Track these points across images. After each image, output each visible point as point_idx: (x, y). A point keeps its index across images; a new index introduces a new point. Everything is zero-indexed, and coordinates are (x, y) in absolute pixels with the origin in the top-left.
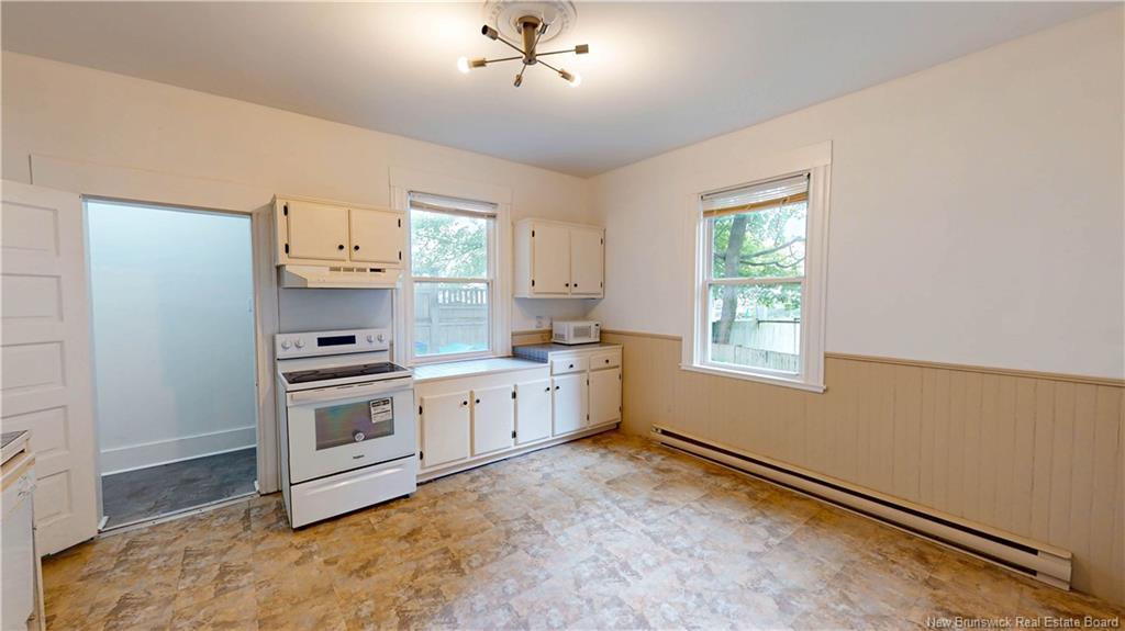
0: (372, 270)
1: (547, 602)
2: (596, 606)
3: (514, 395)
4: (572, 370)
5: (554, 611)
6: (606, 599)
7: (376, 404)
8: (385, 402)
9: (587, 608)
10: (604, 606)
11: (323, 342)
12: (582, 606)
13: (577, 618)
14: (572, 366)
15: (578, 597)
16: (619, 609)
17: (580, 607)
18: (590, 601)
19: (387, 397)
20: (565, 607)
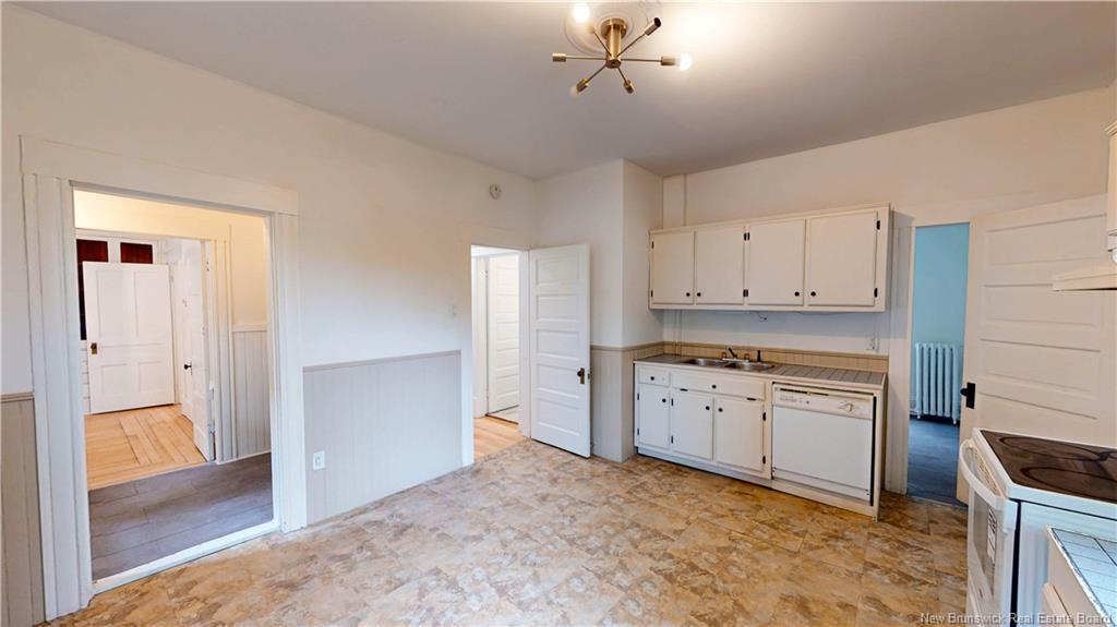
1: (590, 597)
2: (543, 600)
5: (581, 590)
6: (534, 606)
9: (552, 596)
10: (536, 600)
12: (556, 597)
13: (559, 587)
15: (562, 606)
16: (522, 599)
17: (558, 596)
18: (550, 603)
20: (572, 594)
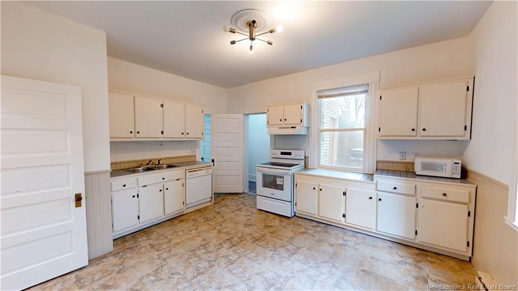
0: (292, 127)
3: (345, 194)
4: (395, 191)
7: (278, 177)
8: (281, 177)
11: (282, 153)
14: (395, 188)
19: (282, 176)
